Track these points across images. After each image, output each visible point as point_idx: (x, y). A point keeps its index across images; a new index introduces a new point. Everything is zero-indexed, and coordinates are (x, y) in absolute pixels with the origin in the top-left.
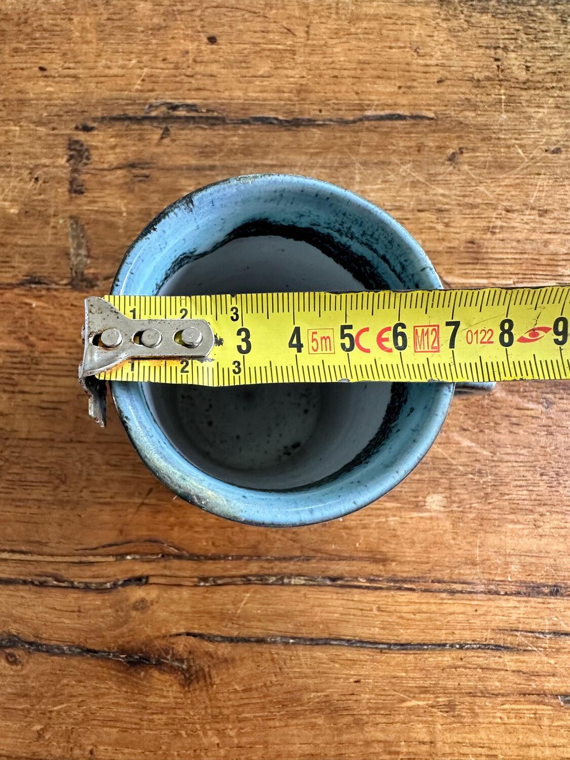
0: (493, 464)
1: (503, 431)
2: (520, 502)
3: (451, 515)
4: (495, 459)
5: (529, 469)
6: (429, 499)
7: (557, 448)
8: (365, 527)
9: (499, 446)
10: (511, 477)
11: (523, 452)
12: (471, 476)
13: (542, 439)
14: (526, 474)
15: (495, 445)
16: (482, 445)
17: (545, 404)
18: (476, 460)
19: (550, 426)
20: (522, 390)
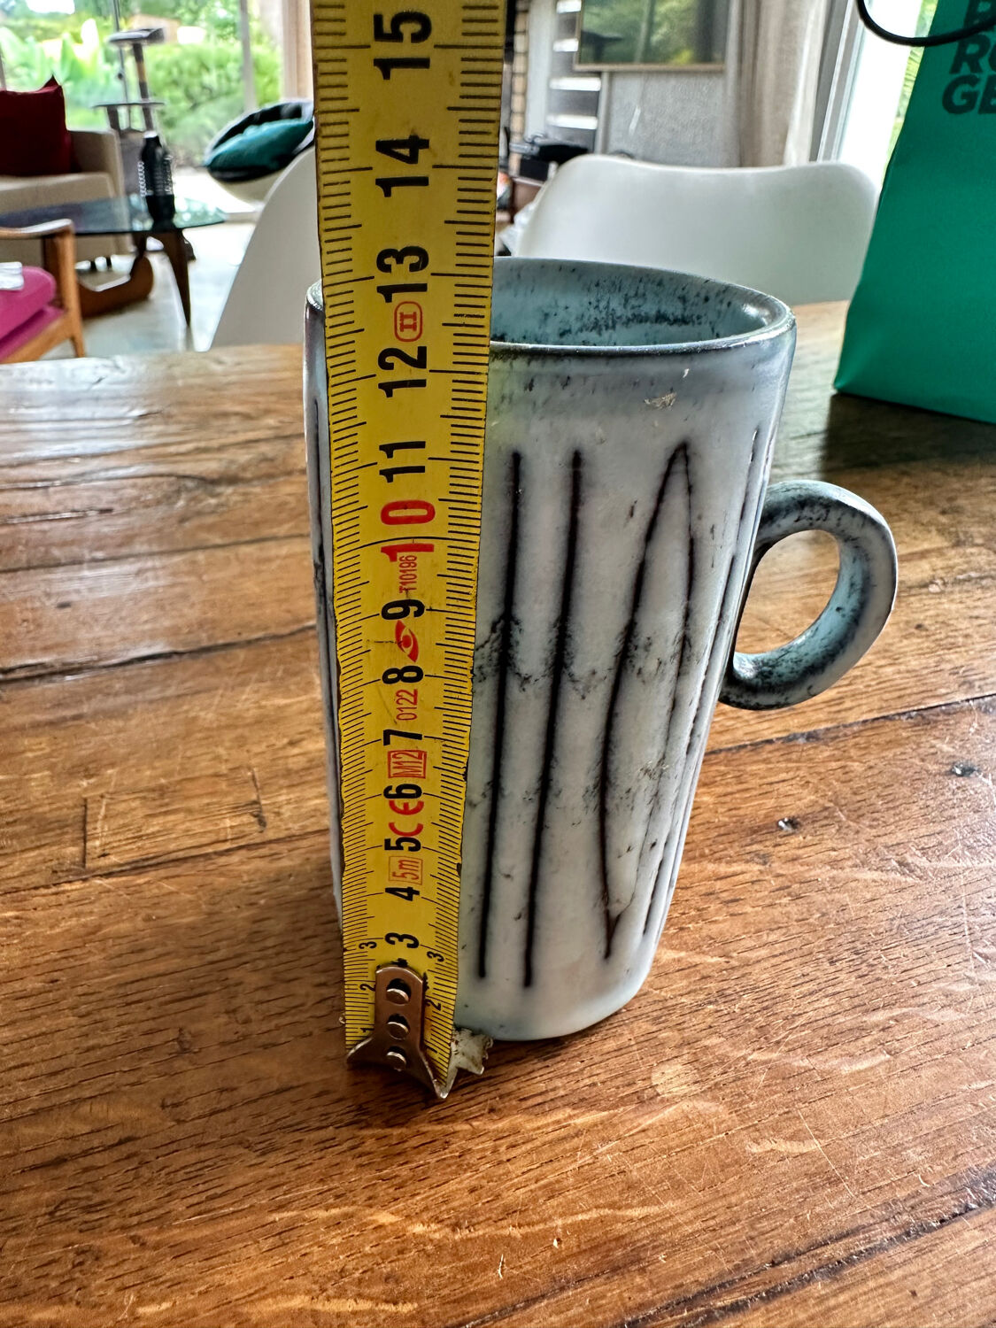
0: (736, 974)
1: (720, 918)
2: (829, 1020)
3: (720, 1094)
4: (734, 963)
5: (804, 960)
6: (656, 1078)
7: (823, 915)
8: (552, 1192)
9: (726, 943)
10: (783, 984)
11: (773, 937)
12: (711, 1007)
13: (788, 909)
14: (806, 970)
15: (722, 944)
16: (697, 948)
17: (756, 859)
18: (704, 978)
19: (788, 887)
20: (707, 851)
